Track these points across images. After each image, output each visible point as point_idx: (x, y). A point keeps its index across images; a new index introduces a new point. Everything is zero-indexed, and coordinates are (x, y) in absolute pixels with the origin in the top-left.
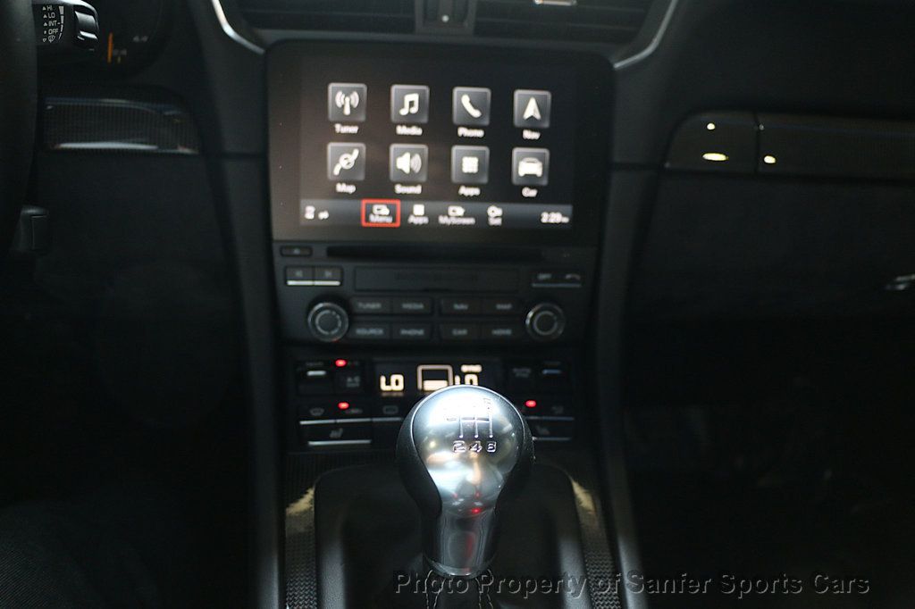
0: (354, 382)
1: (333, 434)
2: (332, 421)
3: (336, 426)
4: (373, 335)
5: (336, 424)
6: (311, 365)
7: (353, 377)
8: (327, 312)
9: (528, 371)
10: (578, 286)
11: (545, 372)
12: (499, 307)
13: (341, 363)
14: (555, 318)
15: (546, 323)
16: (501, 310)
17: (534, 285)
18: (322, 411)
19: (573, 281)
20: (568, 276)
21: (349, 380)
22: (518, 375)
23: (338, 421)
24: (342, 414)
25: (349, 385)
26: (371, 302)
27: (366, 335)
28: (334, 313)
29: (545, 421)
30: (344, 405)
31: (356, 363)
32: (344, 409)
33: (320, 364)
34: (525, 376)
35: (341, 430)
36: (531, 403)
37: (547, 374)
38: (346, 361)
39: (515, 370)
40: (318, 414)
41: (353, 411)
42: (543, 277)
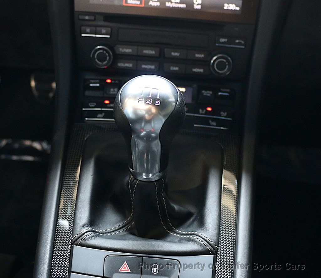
0: (114, 91)
1: (99, 115)
2: (99, 109)
3: (101, 112)
4: (127, 67)
5: (101, 110)
6: (93, 81)
7: (114, 88)
8: (101, 51)
9: (211, 93)
10: (243, 47)
11: (220, 93)
12: (197, 55)
13: (109, 81)
14: (227, 63)
15: (221, 66)
16: (198, 58)
17: (217, 44)
18: (95, 104)
19: (239, 44)
20: (237, 41)
21: (112, 90)
22: (204, 94)
23: (103, 109)
24: (106, 106)
25: (111, 93)
26: (126, 48)
27: (123, 67)
28: (105, 52)
29: (215, 118)
30: (107, 102)
31: (117, 82)
32: (107, 104)
33: (97, 81)
34: (209, 95)
35: (103, 114)
36: (209, 109)
37: (220, 95)
38: (112, 80)
39: (203, 92)
40: (93, 106)
41: (112, 105)
42: (222, 40)
